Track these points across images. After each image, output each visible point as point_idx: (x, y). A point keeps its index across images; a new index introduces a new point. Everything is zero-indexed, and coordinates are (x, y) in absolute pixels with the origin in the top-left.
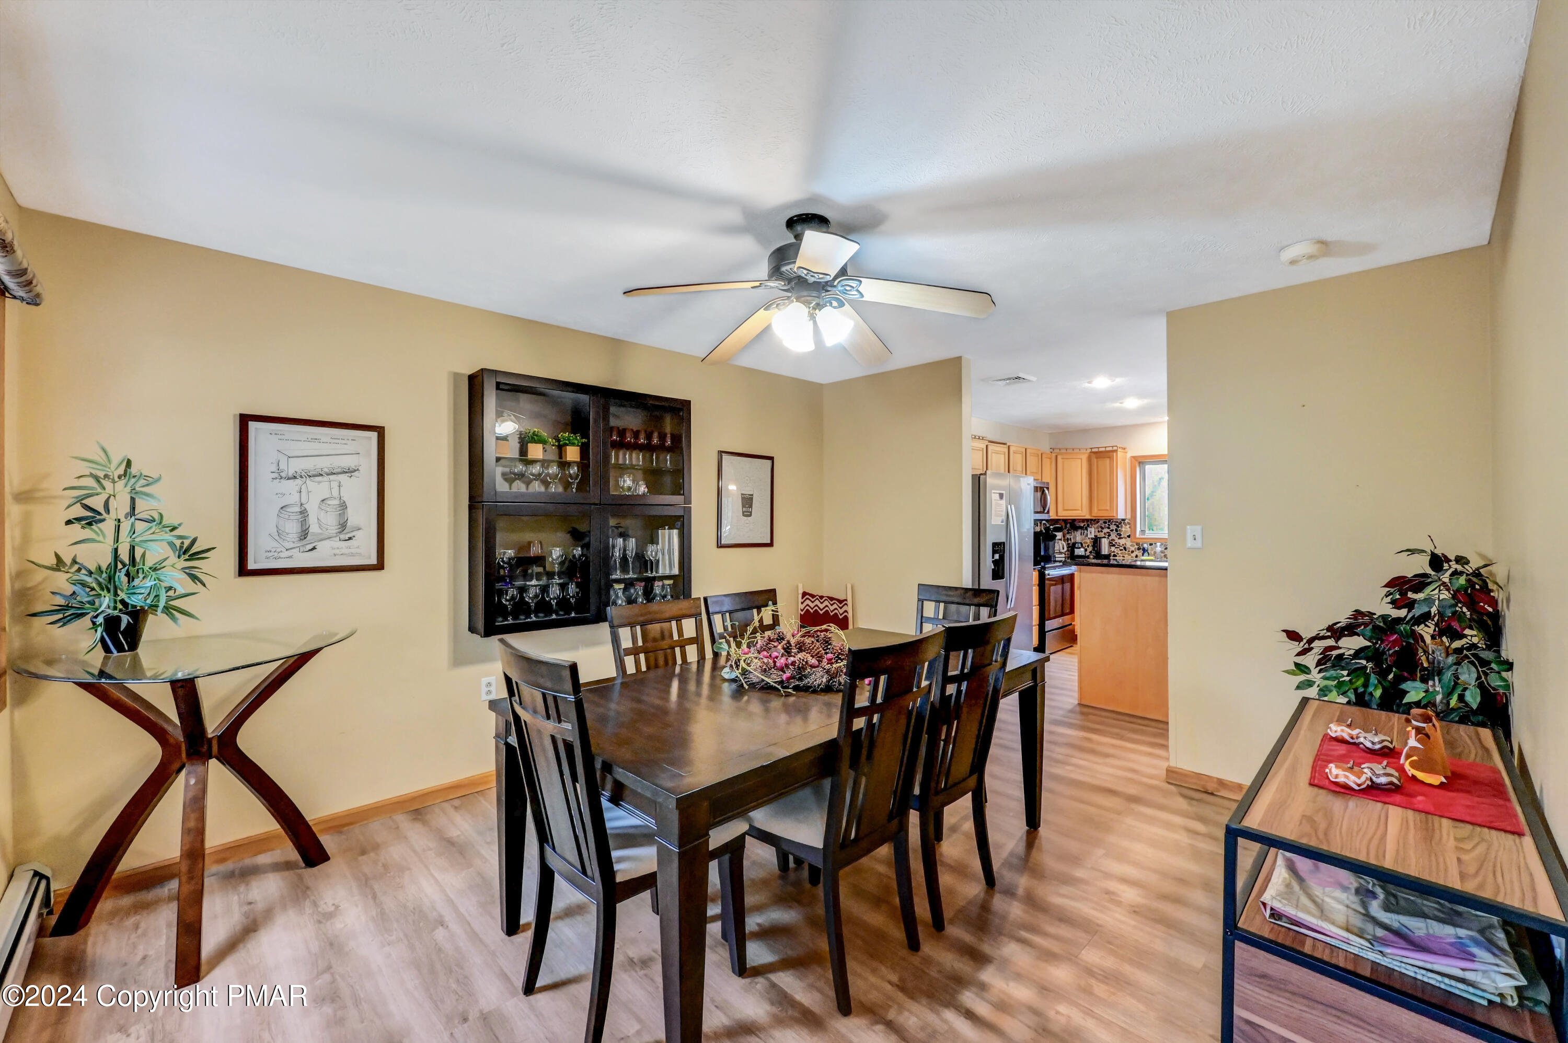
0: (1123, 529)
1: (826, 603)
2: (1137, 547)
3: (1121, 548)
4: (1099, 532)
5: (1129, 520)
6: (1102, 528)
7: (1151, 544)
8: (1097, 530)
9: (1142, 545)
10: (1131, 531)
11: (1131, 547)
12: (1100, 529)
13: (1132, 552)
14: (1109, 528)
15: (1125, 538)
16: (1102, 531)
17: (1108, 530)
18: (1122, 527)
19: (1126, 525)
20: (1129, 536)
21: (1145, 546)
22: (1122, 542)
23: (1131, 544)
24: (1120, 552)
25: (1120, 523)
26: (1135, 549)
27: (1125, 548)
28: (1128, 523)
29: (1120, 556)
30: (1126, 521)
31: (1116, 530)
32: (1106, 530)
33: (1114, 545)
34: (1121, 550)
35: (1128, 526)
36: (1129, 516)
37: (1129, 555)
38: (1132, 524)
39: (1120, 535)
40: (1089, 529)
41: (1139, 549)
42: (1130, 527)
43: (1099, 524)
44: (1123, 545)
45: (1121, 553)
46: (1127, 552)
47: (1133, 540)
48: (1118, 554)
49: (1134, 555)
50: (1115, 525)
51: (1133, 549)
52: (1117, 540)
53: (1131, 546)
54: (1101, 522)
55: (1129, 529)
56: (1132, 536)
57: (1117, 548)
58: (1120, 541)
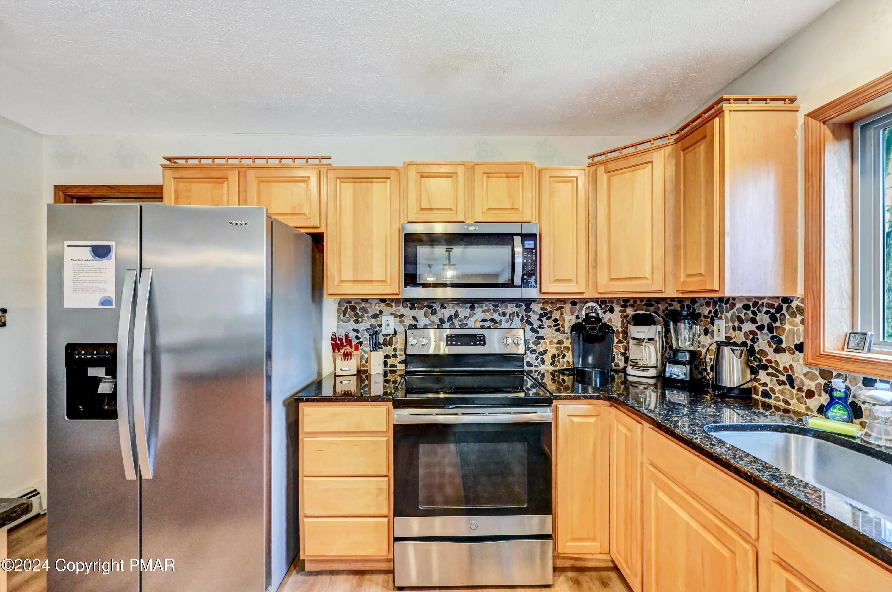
0: (787, 327)
3: (782, 378)
4: (734, 329)
5: (802, 301)
6: (741, 321)
8: (731, 324)
10: (806, 331)
11: (807, 381)
12: (737, 324)
13: (810, 394)
14: (754, 321)
16: (740, 329)
17: (753, 327)
18: (783, 320)
19: (793, 315)
20: (800, 348)
22: (784, 362)
23: (806, 369)
24: (777, 388)
25: (779, 309)
27: (791, 381)
28: (801, 310)
30: (794, 305)
31: (771, 329)
32: (748, 327)
34: (781, 383)
35: (799, 318)
36: (800, 292)
38: (809, 314)
39: (780, 341)
40: (717, 322)
42: (802, 322)
43: (735, 310)
44: (785, 368)
45: (782, 392)
46: (795, 391)
50: (767, 313)
51: (810, 385)
52: (772, 355)
53: (805, 375)
54: (739, 305)
55: (801, 328)
56: (808, 348)
57: (769, 374)
58: (778, 357)
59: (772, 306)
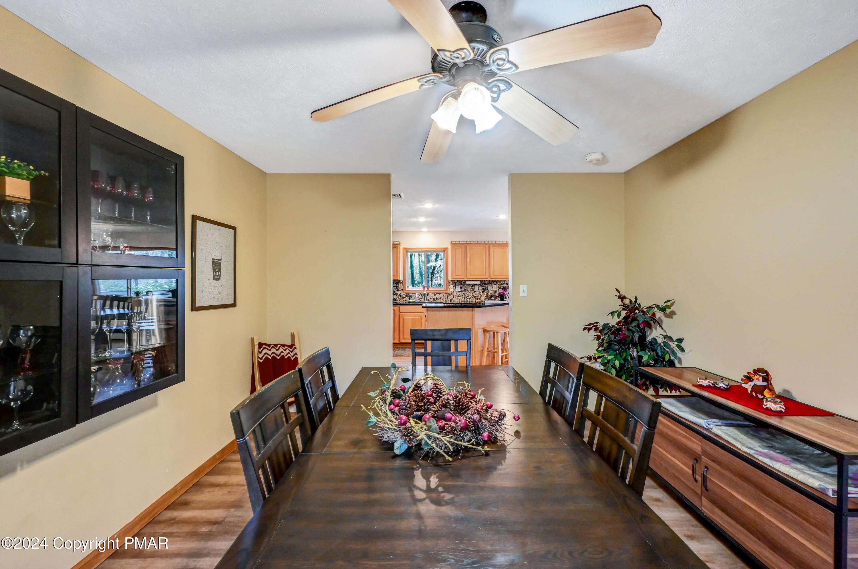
1: (281, 349)
2: (406, 295)
3: (398, 296)
7: (413, 294)
9: (409, 294)
10: (403, 287)
13: (404, 298)
15: (400, 291)
18: (399, 285)
19: (401, 284)
20: (402, 290)
21: (411, 294)
22: (399, 292)
23: (403, 293)
25: (398, 283)
26: (405, 296)
27: (400, 296)
29: (398, 300)
30: (401, 282)
31: (396, 287)
33: (395, 295)
34: (398, 297)
35: (402, 284)
36: (402, 280)
37: (402, 299)
38: (404, 283)
39: (398, 289)
41: (407, 296)
44: (399, 294)
45: (399, 299)
47: (405, 292)
48: (397, 299)
49: (404, 299)
51: (404, 296)
52: (396, 292)
55: (402, 286)
56: (404, 290)
57: (396, 296)
58: (398, 292)
59: (396, 282)
